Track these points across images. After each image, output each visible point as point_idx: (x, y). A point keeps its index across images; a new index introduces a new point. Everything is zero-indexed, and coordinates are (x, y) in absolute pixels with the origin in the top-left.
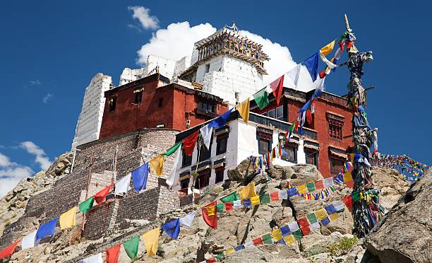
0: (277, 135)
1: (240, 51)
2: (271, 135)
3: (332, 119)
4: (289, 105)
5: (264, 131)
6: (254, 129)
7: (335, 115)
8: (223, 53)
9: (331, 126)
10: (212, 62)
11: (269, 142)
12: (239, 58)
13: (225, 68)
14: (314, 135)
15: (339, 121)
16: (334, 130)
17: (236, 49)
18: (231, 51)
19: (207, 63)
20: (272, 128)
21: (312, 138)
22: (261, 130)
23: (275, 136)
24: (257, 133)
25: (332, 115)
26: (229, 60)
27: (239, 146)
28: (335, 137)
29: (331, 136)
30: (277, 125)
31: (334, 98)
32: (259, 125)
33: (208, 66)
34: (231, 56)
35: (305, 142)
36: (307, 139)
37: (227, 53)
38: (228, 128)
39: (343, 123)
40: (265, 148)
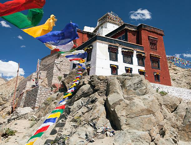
0: (121, 49)
1: (114, 21)
2: (117, 49)
3: (151, 39)
4: (128, 33)
5: (112, 47)
6: (107, 46)
7: (153, 37)
8: (107, 21)
9: (151, 43)
10: (103, 26)
11: (116, 53)
12: (113, 23)
13: (107, 27)
14: (142, 48)
15: (155, 40)
16: (153, 45)
17: (112, 20)
18: (110, 21)
19: (102, 26)
20: (117, 45)
21: (141, 50)
22: (111, 47)
23: (120, 50)
24: (109, 48)
25: (151, 37)
26: (109, 24)
27: (97, 56)
28: (153, 49)
29: (151, 48)
30: (121, 44)
31: (152, 29)
32: (110, 44)
33: (102, 27)
34: (110, 22)
35: (137, 52)
36: (138, 51)
37: (109, 21)
38: (92, 46)
39: (157, 41)
40: (114, 57)
